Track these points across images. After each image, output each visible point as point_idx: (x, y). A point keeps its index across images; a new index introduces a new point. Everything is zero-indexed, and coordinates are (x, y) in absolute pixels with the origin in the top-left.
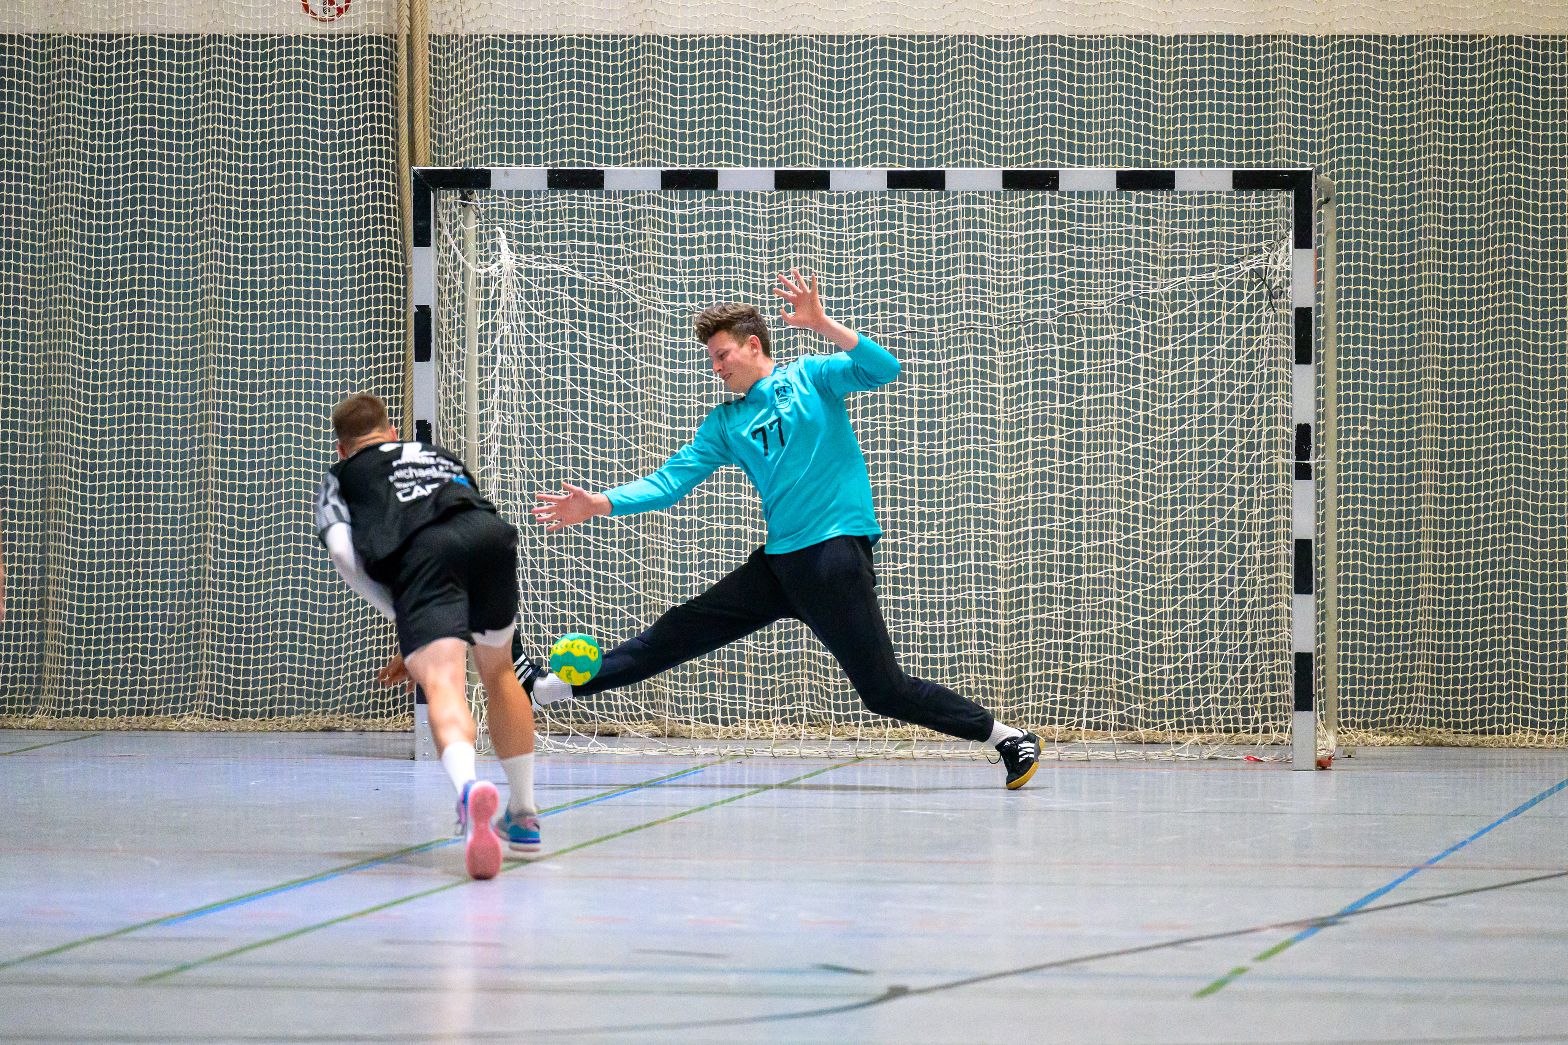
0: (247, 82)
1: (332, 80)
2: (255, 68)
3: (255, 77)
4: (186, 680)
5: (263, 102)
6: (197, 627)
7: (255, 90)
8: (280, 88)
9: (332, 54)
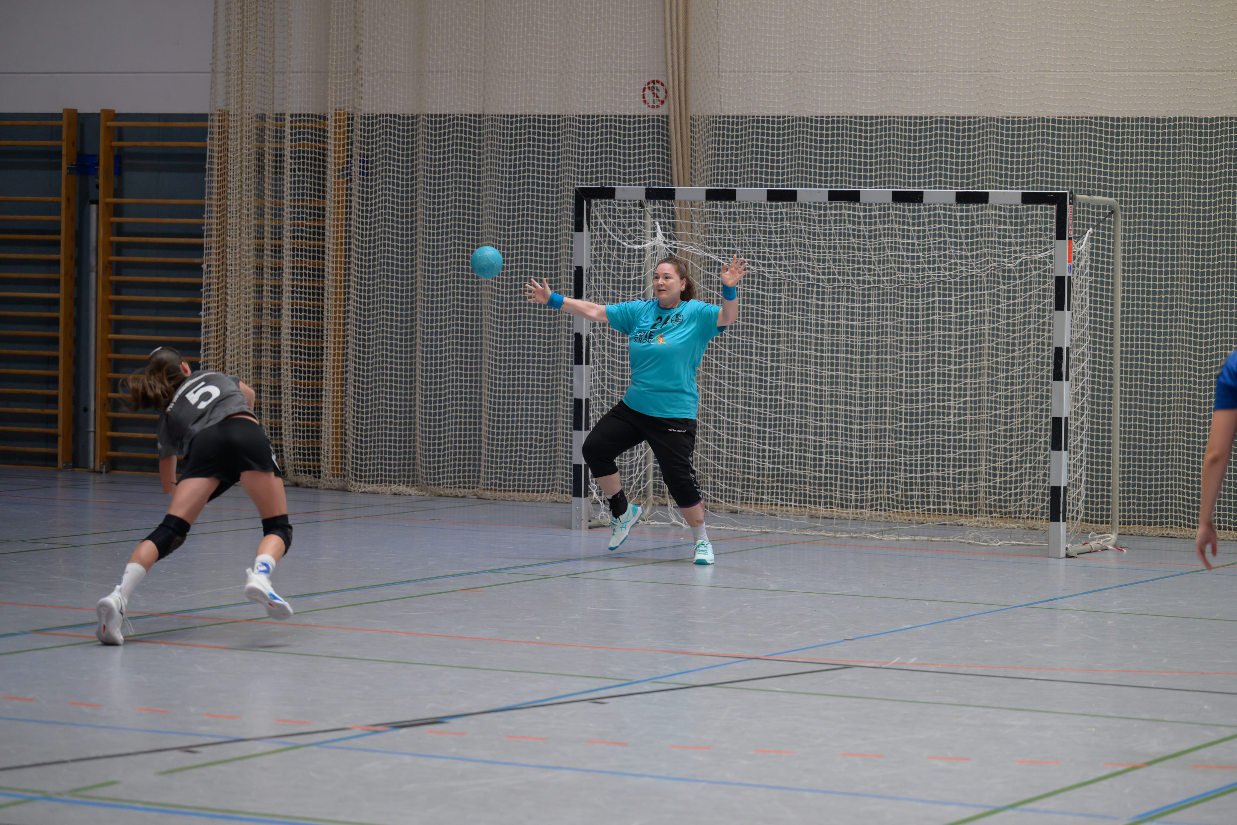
0: (583, 137)
1: (630, 136)
2: (588, 129)
3: (588, 134)
4: (550, 469)
5: (592, 148)
6: (556, 439)
7: (588, 141)
8: (602, 140)
9: (630, 122)
